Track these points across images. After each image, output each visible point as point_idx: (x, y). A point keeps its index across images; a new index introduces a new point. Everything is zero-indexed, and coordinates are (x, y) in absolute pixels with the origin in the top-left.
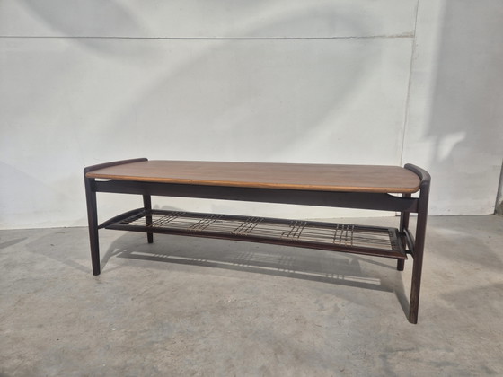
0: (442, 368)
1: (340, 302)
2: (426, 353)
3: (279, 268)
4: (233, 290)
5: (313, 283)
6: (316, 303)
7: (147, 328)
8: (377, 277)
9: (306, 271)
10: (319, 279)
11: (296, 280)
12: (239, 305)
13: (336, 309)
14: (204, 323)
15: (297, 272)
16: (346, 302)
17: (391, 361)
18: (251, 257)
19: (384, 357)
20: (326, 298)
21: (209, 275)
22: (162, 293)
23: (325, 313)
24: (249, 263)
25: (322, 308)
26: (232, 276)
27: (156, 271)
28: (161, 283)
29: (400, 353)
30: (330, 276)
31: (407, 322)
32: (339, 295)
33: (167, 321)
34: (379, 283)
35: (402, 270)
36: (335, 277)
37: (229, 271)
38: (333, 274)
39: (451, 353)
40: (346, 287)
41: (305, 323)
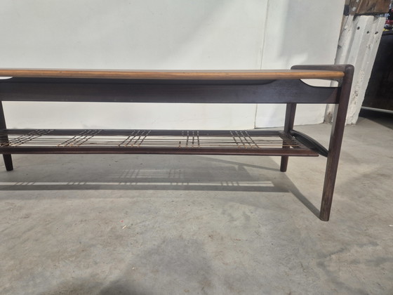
0: (381, 266)
1: (247, 209)
2: (357, 252)
3: (171, 182)
4: (126, 213)
5: (212, 193)
6: (223, 213)
7: (7, 286)
8: (268, 180)
9: (199, 181)
10: (216, 188)
11: (193, 192)
12: (138, 230)
13: (247, 218)
14: (96, 263)
15: (190, 184)
16: (252, 208)
17: (331, 269)
18: (137, 174)
19: (321, 265)
20: (231, 207)
21: (92, 199)
22: (29, 230)
23: (237, 223)
24: (137, 180)
25: (232, 219)
26: (121, 197)
27: (19, 203)
28: (27, 216)
29: (333, 256)
30: (225, 184)
31: (318, 220)
32: (242, 202)
33: (40, 269)
34: (272, 185)
35: (285, 171)
36: (230, 185)
37: (116, 191)
38: (227, 182)
39: (378, 248)
40: (245, 192)
41: (222, 239)
